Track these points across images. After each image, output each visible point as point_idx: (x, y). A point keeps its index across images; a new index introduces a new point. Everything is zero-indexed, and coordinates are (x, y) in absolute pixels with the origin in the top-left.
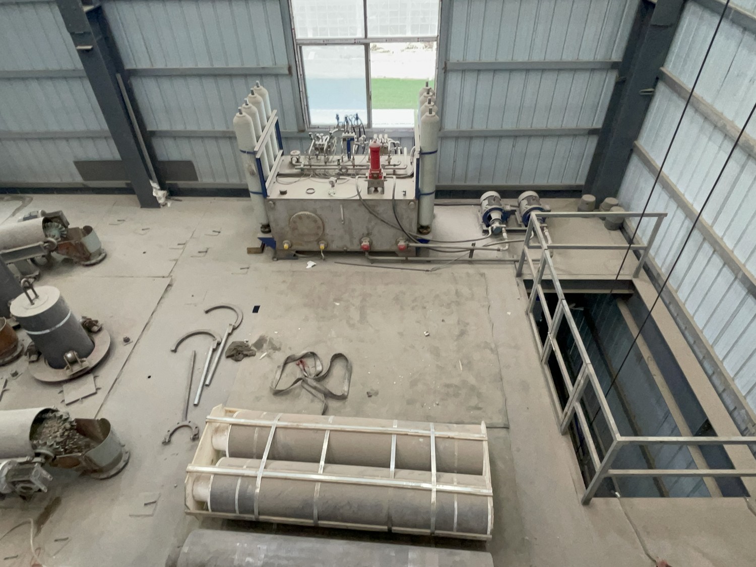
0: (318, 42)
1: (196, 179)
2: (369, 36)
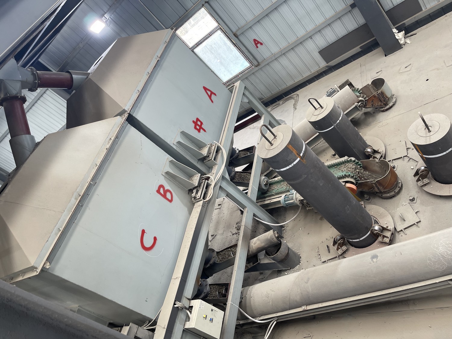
1: (421, 10)
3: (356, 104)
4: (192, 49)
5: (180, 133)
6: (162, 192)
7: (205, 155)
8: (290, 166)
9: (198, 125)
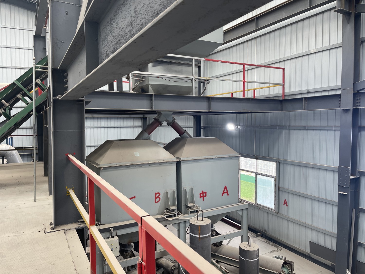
5: (191, 187)
6: (157, 196)
8: (193, 235)
9: (203, 195)
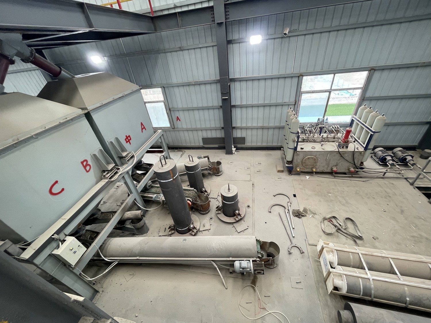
0: (310, 92)
1: (245, 144)
2: (332, 88)
3: (207, 167)
4: (145, 103)
5: (114, 137)
6: (85, 164)
7: (124, 156)
8: (166, 181)
9: (128, 139)
